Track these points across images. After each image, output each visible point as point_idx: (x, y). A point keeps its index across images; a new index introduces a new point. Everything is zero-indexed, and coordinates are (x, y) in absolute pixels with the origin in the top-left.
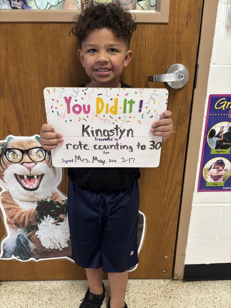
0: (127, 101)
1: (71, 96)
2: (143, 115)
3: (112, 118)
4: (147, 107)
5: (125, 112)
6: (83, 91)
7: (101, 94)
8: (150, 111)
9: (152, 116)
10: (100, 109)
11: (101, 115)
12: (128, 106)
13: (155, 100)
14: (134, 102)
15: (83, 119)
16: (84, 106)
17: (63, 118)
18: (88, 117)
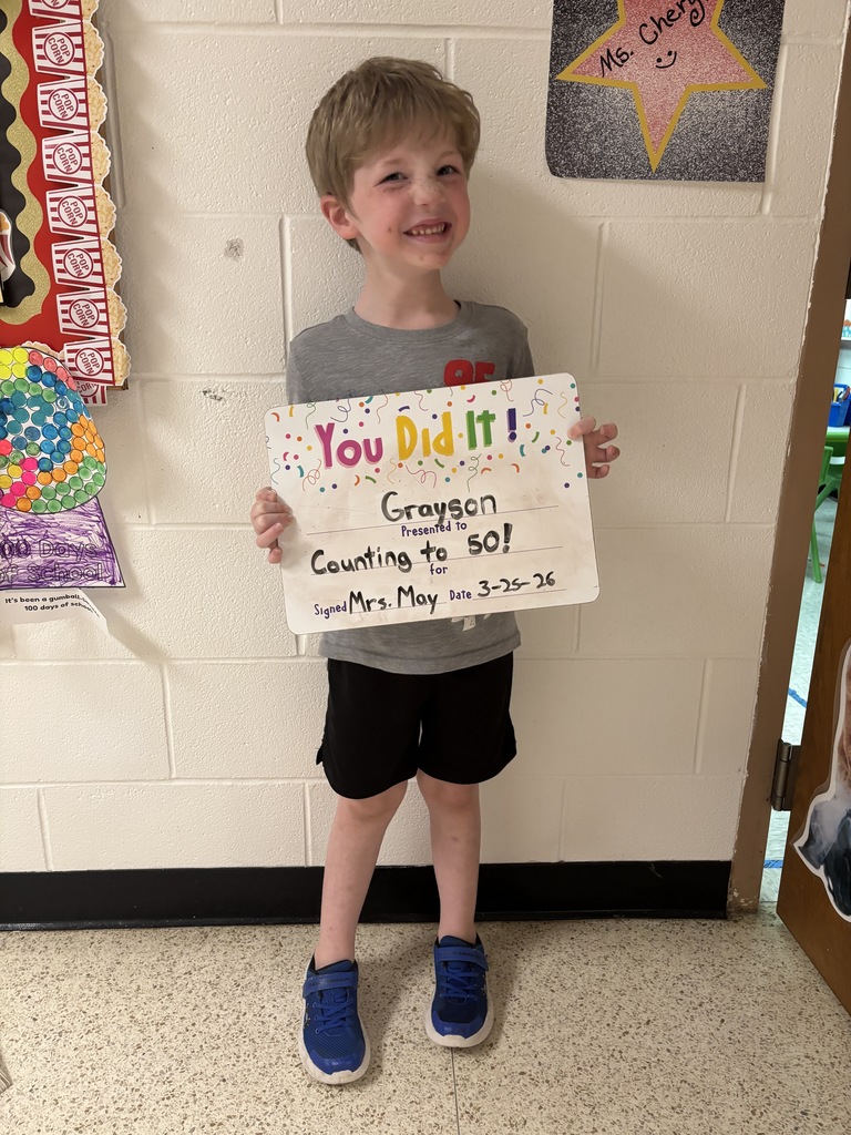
0: (475, 416)
1: (332, 421)
2: (522, 447)
3: (442, 466)
4: (528, 426)
5: (473, 444)
6: (361, 405)
7: (408, 408)
8: (538, 434)
9: (548, 448)
10: (408, 445)
11: (411, 463)
12: (479, 428)
13: (545, 405)
14: (493, 417)
15: (367, 478)
16: (367, 442)
17: (312, 480)
18: (377, 470)
